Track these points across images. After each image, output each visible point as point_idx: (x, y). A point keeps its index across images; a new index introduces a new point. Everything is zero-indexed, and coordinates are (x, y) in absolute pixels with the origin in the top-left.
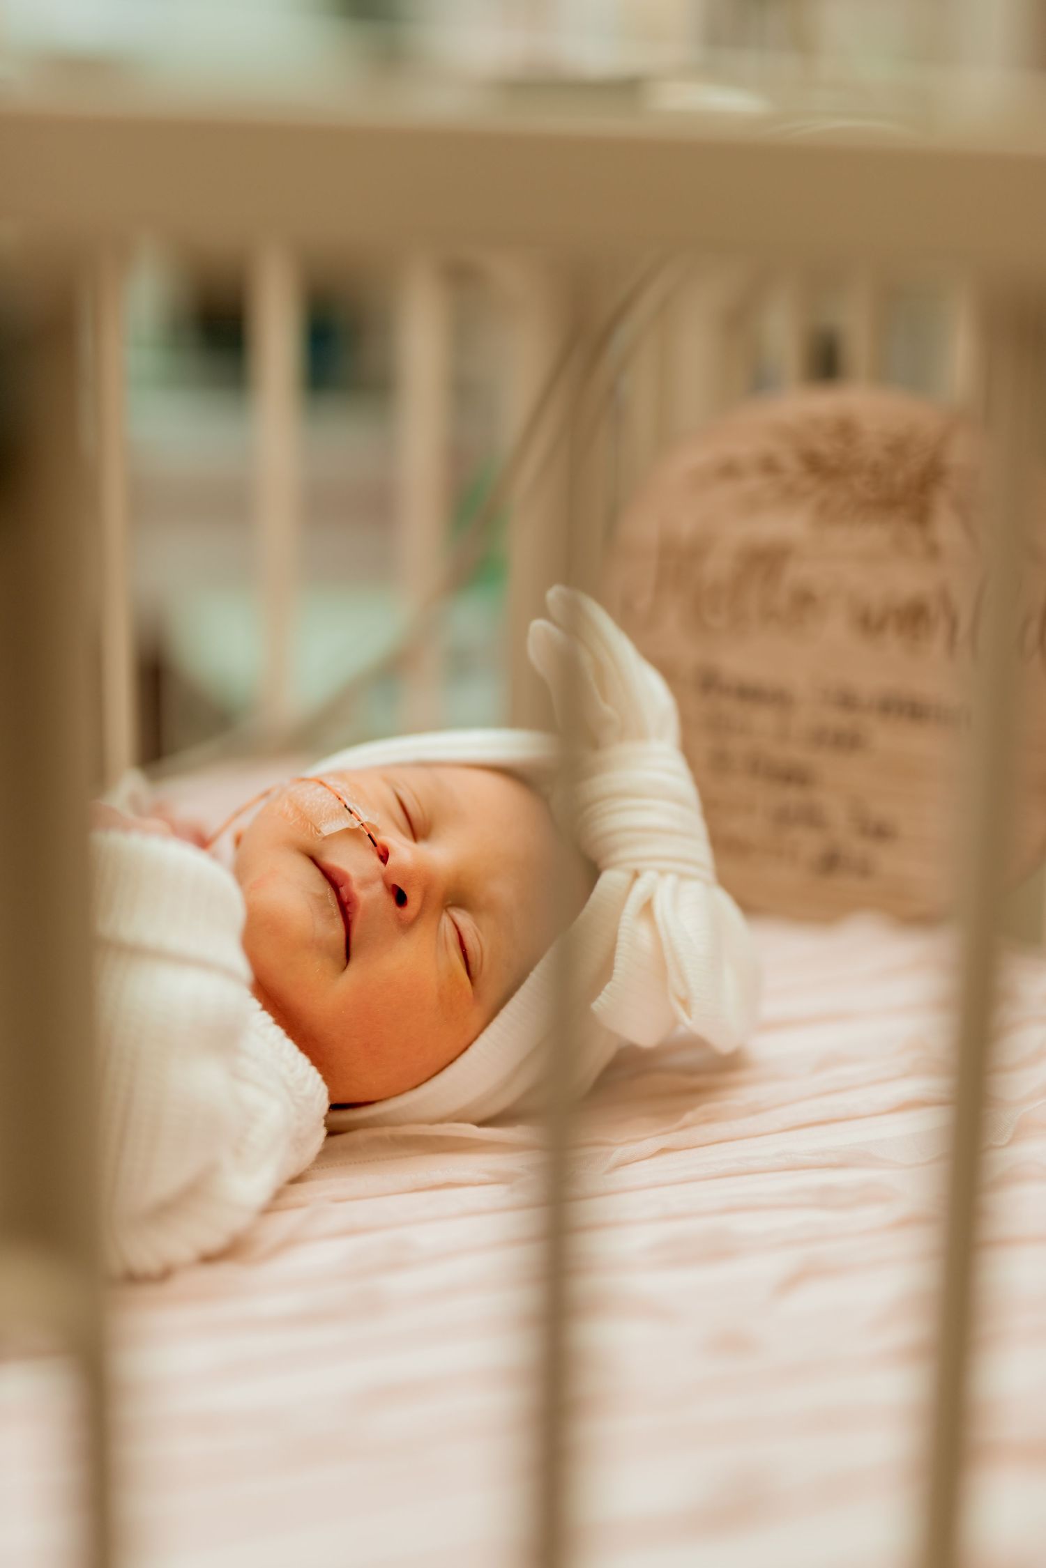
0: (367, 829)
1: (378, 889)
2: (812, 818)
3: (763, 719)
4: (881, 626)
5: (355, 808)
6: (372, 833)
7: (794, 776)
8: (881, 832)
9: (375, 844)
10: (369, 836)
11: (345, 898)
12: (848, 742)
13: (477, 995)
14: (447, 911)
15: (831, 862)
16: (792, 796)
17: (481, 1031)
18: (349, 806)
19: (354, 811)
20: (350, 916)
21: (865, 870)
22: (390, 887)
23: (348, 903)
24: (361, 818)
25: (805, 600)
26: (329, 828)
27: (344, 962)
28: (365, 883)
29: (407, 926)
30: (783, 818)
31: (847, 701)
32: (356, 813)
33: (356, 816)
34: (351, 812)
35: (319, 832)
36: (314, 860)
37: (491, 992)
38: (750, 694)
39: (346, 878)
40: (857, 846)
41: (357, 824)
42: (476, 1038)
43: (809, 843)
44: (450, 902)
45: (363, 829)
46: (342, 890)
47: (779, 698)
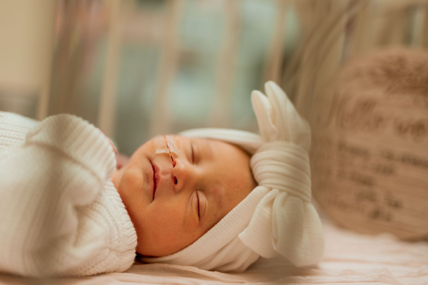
0: (171, 154)
1: (169, 176)
2: (372, 198)
3: (358, 161)
4: (406, 130)
5: (170, 146)
6: (173, 157)
7: (367, 182)
8: (397, 205)
9: (173, 161)
10: (172, 157)
11: (156, 177)
12: (388, 171)
13: (200, 224)
14: (196, 191)
15: (376, 214)
16: (365, 189)
17: (200, 237)
18: (168, 145)
19: (169, 147)
20: (156, 184)
21: (388, 219)
22: (174, 177)
23: (157, 179)
24: (170, 150)
25: (379, 121)
26: (159, 151)
27: (152, 199)
28: (164, 173)
29: (177, 192)
30: (361, 197)
31: (390, 156)
32: (170, 148)
33: (169, 149)
34: (168, 147)
35: (155, 152)
36: (151, 161)
37: (206, 224)
38: (356, 151)
39: (158, 169)
40: (387, 209)
41: (168, 152)
42: (197, 239)
43: (369, 207)
44: (198, 188)
45: (170, 154)
46: (156, 174)
47: (364, 153)
